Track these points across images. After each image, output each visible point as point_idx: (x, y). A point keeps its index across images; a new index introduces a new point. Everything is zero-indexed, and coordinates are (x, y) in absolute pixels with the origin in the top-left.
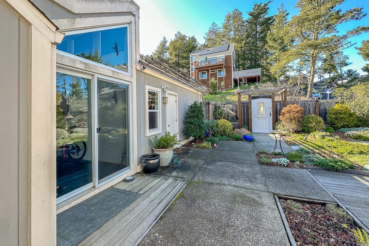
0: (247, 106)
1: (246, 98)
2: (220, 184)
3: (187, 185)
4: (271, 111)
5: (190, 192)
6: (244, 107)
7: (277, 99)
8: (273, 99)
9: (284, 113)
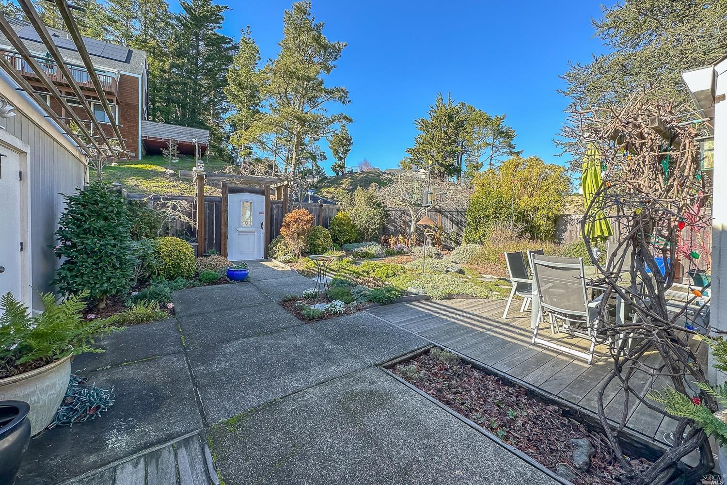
0: (218, 208)
1: (179, 188)
2: (289, 395)
3: (213, 449)
4: (263, 218)
5: (246, 460)
6: (210, 208)
7: (274, 197)
8: (267, 198)
9: (288, 225)
